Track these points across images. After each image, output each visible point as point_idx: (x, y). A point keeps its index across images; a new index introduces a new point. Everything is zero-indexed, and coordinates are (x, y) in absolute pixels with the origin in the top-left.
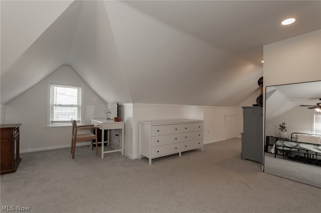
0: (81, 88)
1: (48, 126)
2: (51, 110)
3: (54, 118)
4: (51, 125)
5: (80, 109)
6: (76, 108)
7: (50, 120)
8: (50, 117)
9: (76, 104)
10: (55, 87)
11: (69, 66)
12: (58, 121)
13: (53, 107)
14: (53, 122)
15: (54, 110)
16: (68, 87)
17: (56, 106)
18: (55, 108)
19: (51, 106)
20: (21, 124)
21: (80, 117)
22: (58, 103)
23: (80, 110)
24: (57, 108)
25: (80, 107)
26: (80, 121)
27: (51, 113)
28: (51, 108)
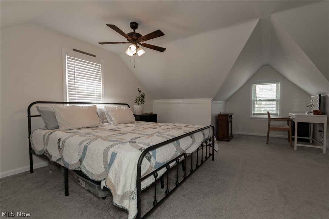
0: (279, 83)
1: (251, 117)
2: (253, 104)
3: (256, 111)
4: (253, 116)
5: (279, 102)
6: (275, 102)
7: (253, 112)
8: (253, 110)
9: (275, 98)
10: (256, 86)
11: (268, 65)
12: (258, 113)
13: (254, 102)
14: (254, 114)
15: (256, 104)
16: (267, 84)
17: (257, 101)
18: (256, 102)
19: (253, 101)
20: (233, 114)
21: (279, 110)
22: (258, 99)
23: (279, 104)
24: (257, 102)
25: (279, 101)
26: (279, 114)
27: (253, 107)
28: (253, 103)
